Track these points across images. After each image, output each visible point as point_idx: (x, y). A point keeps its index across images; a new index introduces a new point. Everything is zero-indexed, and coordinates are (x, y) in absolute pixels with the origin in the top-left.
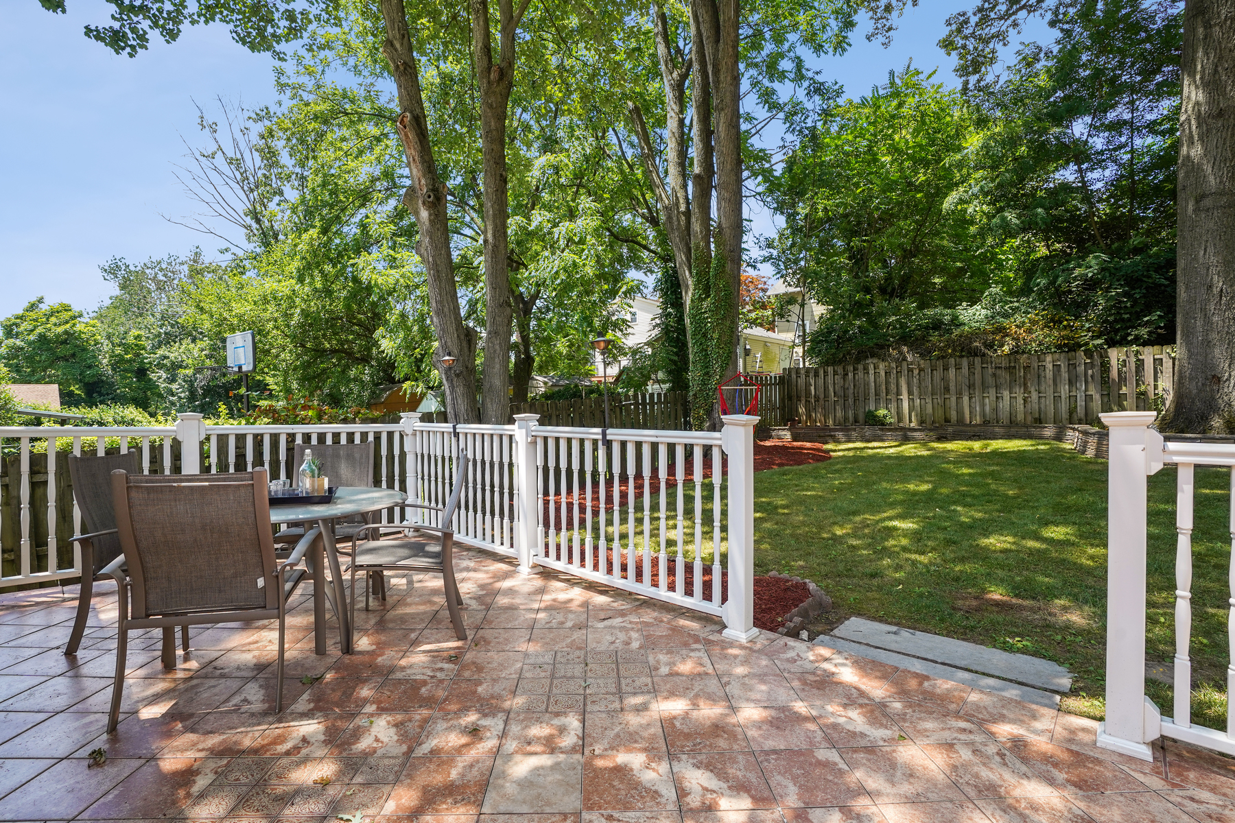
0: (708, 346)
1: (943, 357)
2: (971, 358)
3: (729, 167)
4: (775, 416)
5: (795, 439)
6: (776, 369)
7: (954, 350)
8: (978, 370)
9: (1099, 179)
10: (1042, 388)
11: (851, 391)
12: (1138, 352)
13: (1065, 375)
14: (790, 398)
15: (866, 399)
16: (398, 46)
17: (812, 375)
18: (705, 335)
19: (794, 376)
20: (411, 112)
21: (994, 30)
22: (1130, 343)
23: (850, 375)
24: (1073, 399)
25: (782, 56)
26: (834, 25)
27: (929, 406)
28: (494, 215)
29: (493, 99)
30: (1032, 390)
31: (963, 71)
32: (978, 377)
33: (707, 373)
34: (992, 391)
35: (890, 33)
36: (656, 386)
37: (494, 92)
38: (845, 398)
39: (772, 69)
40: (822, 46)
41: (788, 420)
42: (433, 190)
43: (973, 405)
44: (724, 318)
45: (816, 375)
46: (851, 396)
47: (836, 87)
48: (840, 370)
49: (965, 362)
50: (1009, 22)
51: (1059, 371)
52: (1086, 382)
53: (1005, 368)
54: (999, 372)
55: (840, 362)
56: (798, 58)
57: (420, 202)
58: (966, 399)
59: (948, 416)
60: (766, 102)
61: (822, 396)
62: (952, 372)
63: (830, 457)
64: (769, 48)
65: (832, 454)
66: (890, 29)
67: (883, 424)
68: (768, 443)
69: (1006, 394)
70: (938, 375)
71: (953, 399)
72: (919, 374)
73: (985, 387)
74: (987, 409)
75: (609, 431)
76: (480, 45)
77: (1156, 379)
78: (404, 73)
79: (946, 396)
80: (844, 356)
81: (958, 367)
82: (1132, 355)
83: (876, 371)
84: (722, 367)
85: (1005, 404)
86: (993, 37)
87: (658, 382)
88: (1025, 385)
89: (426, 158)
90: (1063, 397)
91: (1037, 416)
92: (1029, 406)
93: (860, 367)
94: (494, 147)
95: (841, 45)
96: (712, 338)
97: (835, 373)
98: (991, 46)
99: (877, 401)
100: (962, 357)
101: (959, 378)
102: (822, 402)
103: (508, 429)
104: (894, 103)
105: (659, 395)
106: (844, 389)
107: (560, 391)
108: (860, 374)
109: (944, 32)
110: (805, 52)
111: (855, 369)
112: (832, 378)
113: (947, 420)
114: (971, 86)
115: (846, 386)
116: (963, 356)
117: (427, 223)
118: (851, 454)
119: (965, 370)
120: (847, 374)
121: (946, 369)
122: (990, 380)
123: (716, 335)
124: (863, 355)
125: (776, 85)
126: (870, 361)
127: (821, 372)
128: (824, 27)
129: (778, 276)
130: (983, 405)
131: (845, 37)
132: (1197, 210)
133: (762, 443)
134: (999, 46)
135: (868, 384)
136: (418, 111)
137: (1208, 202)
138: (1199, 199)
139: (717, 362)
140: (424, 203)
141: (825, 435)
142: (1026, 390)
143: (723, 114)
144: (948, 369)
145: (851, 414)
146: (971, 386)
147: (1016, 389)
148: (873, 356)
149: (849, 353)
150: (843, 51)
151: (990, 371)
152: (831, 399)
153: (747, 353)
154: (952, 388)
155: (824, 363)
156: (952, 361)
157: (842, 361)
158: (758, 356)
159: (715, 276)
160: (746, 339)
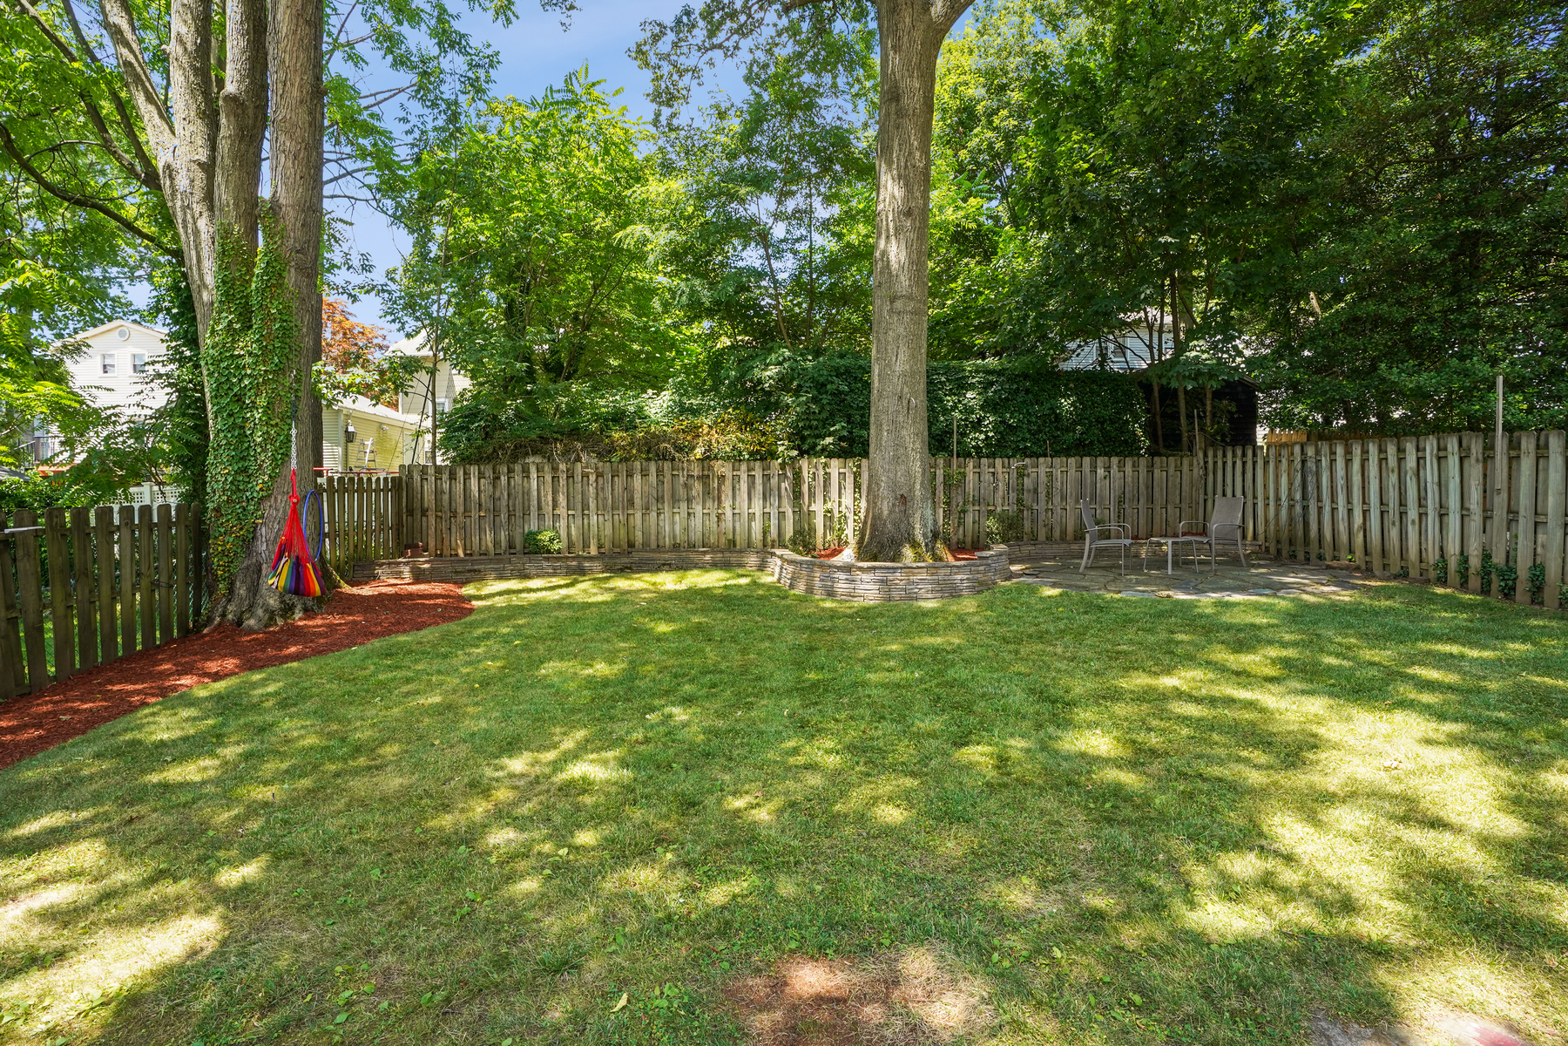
0: (245, 420)
1: (626, 460)
2: (660, 463)
3: (296, 93)
4: (386, 541)
5: (417, 579)
6: (390, 466)
7: (639, 450)
8: (667, 479)
9: (785, 267)
10: (737, 503)
11: (504, 502)
12: (825, 464)
13: (759, 487)
14: (411, 512)
15: (526, 513)
17: (445, 477)
18: (239, 399)
19: (417, 477)
22: (818, 455)
23: (504, 479)
24: (766, 517)
27: (609, 525)
30: (727, 505)
31: (655, 97)
32: (667, 487)
33: (245, 470)
34: (684, 505)
35: (571, 12)
38: (496, 512)
41: (407, 547)
43: (661, 523)
45: (452, 477)
46: (504, 510)
47: (489, 52)
48: (489, 472)
49: (653, 467)
51: (754, 483)
52: (780, 497)
53: (698, 477)
54: (691, 481)
55: (489, 459)
58: (653, 515)
59: (632, 538)
61: (461, 509)
62: (637, 480)
63: (471, 608)
65: (474, 603)
67: (549, 552)
68: (366, 591)
69: (698, 509)
70: (620, 482)
71: (638, 515)
72: (596, 481)
73: (675, 500)
74: (677, 528)
77: (840, 497)
79: (630, 512)
80: (494, 451)
81: (644, 474)
82: (821, 467)
83: (536, 475)
84: (274, 459)
85: (697, 523)
88: (719, 498)
90: (757, 515)
91: (731, 537)
92: (723, 525)
93: (518, 468)
96: (254, 407)
97: (481, 476)
98: (686, 80)
99: (541, 518)
100: (649, 459)
101: (646, 488)
102: (460, 518)
104: (573, 114)
106: (495, 499)
108: (518, 478)
111: (510, 471)
112: (477, 483)
113: (631, 545)
115: (497, 494)
118: (503, 600)
119: (653, 478)
120: (499, 478)
121: (630, 475)
122: (682, 492)
123: (262, 401)
124: (520, 451)
125: (405, 29)
126: (530, 460)
127: (460, 473)
129: (389, 318)
130: (672, 524)
132: (891, 311)
133: (355, 591)
135: (529, 493)
138: (892, 300)
139: (264, 450)
141: (465, 570)
142: (720, 504)
144: (632, 476)
145: (503, 536)
146: (660, 499)
147: (709, 504)
148: (535, 453)
149: (502, 447)
150: (508, 20)
151: (682, 480)
152: (474, 514)
153: (350, 437)
154: (637, 501)
155: (465, 460)
156: (637, 464)
157: (491, 458)
158: (369, 443)
159: (261, 291)
160: (348, 416)
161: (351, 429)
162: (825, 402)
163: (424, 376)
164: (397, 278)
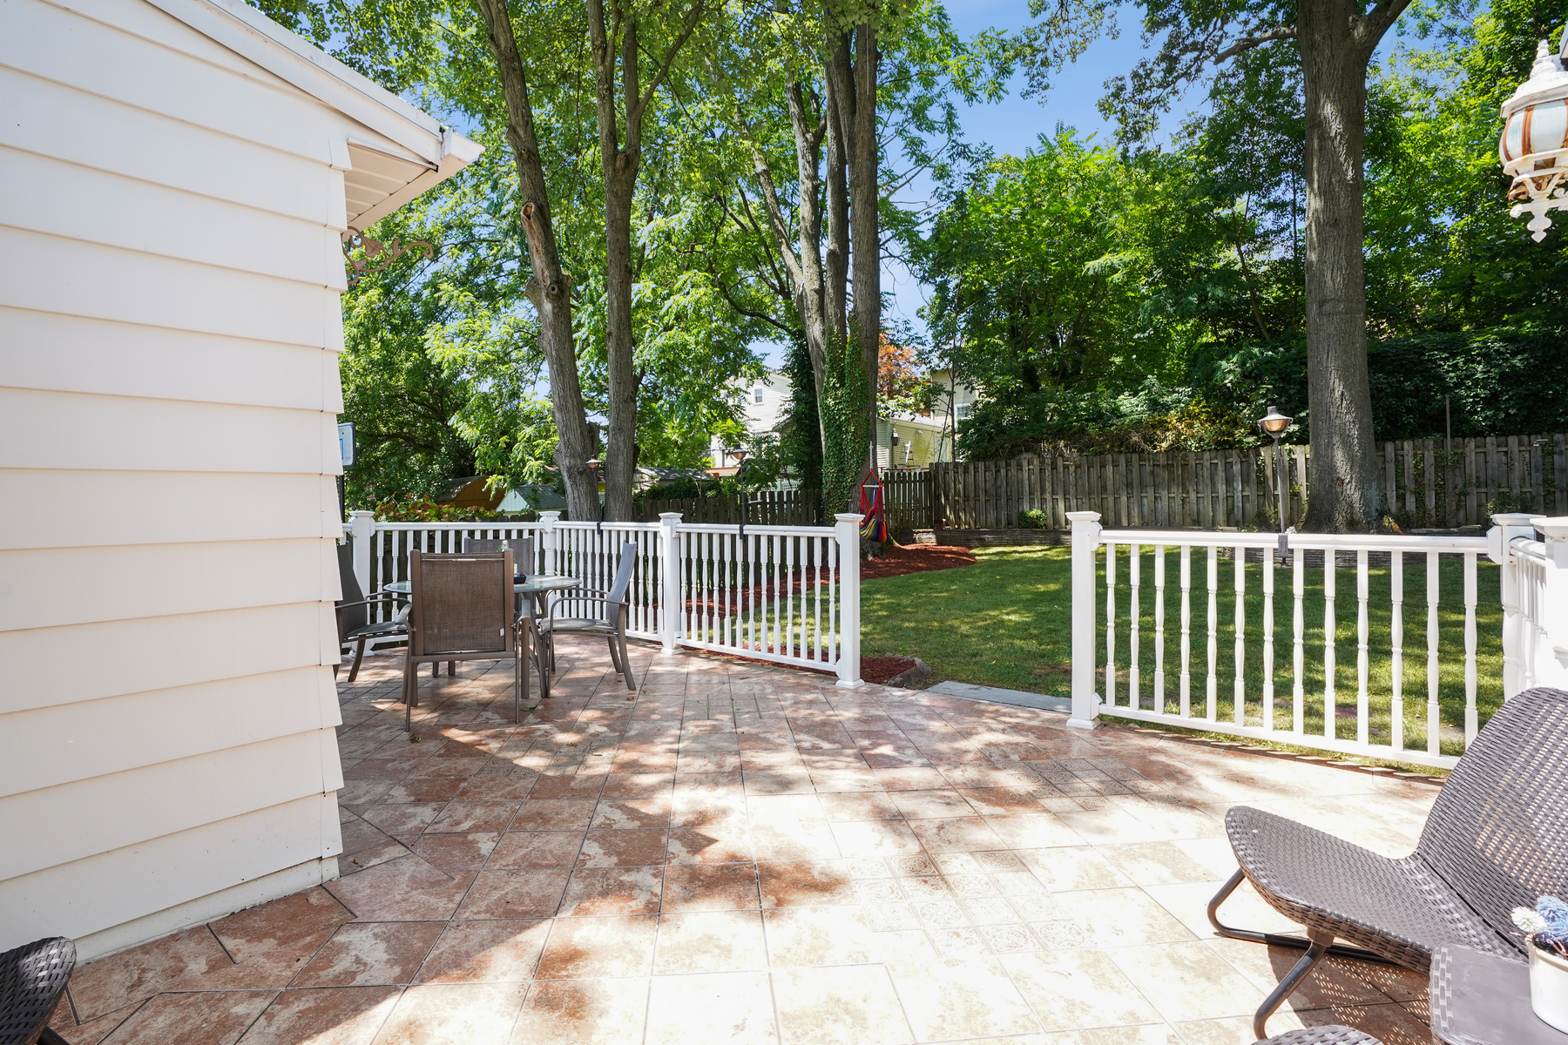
0: (842, 440)
1: (1101, 453)
2: (1129, 455)
3: (865, 233)
4: (921, 518)
5: (940, 543)
6: (924, 463)
7: (1112, 446)
8: (1135, 468)
10: (1200, 488)
11: (1004, 489)
12: (1290, 450)
13: (1222, 474)
14: (937, 496)
15: (1020, 498)
16: (521, 132)
17: (961, 471)
18: (839, 428)
19: (942, 472)
20: (535, 203)
21: (1154, 96)
22: (1284, 441)
23: (1003, 472)
24: (1230, 500)
25: (931, 101)
26: (989, 70)
28: (619, 307)
29: (618, 187)
30: (1191, 489)
31: (1123, 138)
32: (1135, 475)
33: (842, 470)
34: (1150, 491)
36: (785, 482)
37: (620, 181)
38: (997, 497)
39: (918, 113)
40: (975, 95)
41: (934, 522)
42: (556, 282)
43: (1131, 506)
44: (860, 410)
45: (966, 471)
46: (1004, 495)
47: (985, 148)
48: (992, 466)
49: (1123, 459)
50: (1169, 89)
51: (1216, 470)
52: (1243, 482)
53: (1164, 466)
54: (1157, 470)
55: (992, 456)
56: (949, 105)
57: (543, 294)
58: (1124, 499)
59: (1106, 517)
60: (913, 153)
61: (972, 495)
62: (1110, 469)
63: (976, 562)
64: (916, 89)
65: (977, 558)
66: (1046, 87)
67: (1035, 526)
68: (909, 547)
69: (1164, 493)
70: (1094, 472)
71: (1111, 499)
72: (1075, 472)
73: (1143, 486)
74: (1146, 509)
75: (746, 527)
76: (605, 131)
78: (528, 161)
79: (1104, 496)
80: (997, 450)
81: (1115, 465)
82: (1285, 453)
83: (1028, 468)
85: (1163, 504)
86: (1153, 102)
87: (787, 476)
88: (1183, 484)
89: (550, 249)
90: (1221, 497)
91: (1195, 517)
92: (1187, 507)
93: (1013, 462)
94: (619, 237)
95: (996, 92)
96: (847, 432)
97: (987, 469)
98: (1151, 111)
99: (1031, 502)
101: (1117, 476)
102: (971, 501)
103: (651, 526)
105: (789, 493)
106: (997, 488)
107: (671, 487)
108: (1013, 471)
109: (1103, 94)
110: (957, 99)
111: (1008, 465)
112: (983, 474)
113: (1105, 523)
114: (1131, 154)
115: (999, 483)
116: (1120, 452)
117: (551, 316)
118: (997, 558)
119: (1122, 467)
120: (999, 471)
121: (1103, 466)
122: (1149, 479)
123: (852, 428)
124: (1017, 449)
125: (925, 135)
126: (1025, 455)
127: (972, 468)
128: (978, 72)
130: (1141, 506)
131: (1000, 84)
132: (1320, 314)
133: (903, 547)
134: (1160, 112)
135: (1022, 482)
136: (542, 199)
137: (1328, 307)
138: (1321, 304)
139: (851, 456)
140: (547, 296)
141: (973, 537)
142: (1185, 490)
143: (858, 191)
144: (1105, 467)
145: (1002, 515)
146: (1129, 485)
147: (1174, 489)
148: (1027, 451)
149: (1002, 447)
150: (999, 98)
151: (1148, 469)
152: (982, 498)
153: (895, 441)
154: (1110, 487)
155: (975, 458)
156: (1109, 457)
157: (994, 456)
158: (908, 445)
159: (851, 364)
160: (893, 425)
161: (895, 435)
162: (1292, 392)
163: (944, 397)
164: (925, 314)
